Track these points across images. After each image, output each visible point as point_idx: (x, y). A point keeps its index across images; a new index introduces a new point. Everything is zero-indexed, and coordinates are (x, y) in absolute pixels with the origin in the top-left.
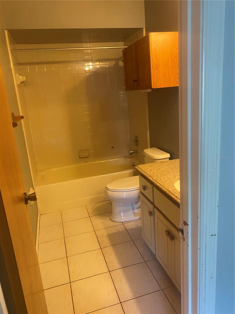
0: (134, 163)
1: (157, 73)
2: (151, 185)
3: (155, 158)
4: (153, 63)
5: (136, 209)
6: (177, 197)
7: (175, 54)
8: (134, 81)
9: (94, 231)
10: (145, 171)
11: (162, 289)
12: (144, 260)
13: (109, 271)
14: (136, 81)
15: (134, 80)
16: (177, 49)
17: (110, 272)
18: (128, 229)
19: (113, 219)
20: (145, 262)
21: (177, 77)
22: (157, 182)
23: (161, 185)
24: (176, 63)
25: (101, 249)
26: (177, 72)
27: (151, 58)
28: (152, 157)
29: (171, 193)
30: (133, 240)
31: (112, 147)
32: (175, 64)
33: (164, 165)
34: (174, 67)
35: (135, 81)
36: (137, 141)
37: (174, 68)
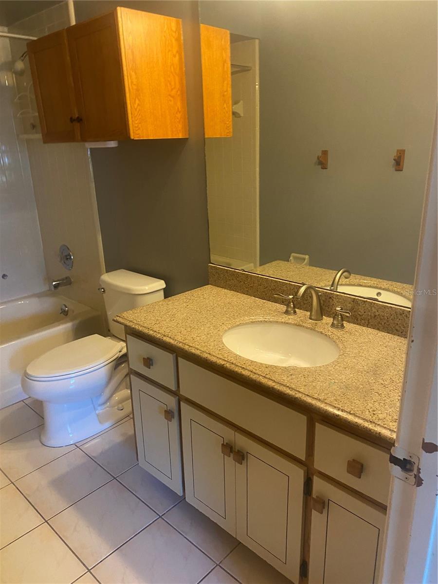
0: (66, 307)
1: (138, 105)
2: (171, 355)
3: (137, 293)
4: (130, 81)
5: (99, 408)
6: (255, 373)
7: (171, 67)
8: (72, 120)
9: (12, 483)
10: (145, 325)
11: (218, 563)
12: (157, 514)
13: (88, 569)
14: (79, 120)
15: (71, 118)
16: (175, 56)
17: (91, 571)
18: (94, 455)
19: (52, 443)
20: (160, 517)
21: (178, 118)
22: (190, 346)
23: (204, 352)
24: (174, 88)
25: (48, 523)
26: (177, 108)
27: (125, 68)
28: (129, 289)
29: (237, 366)
30: (115, 478)
31: (4, 276)
32: (172, 90)
33: (176, 307)
34: (170, 95)
35: (74, 120)
36: (67, 257)
37: (171, 99)
